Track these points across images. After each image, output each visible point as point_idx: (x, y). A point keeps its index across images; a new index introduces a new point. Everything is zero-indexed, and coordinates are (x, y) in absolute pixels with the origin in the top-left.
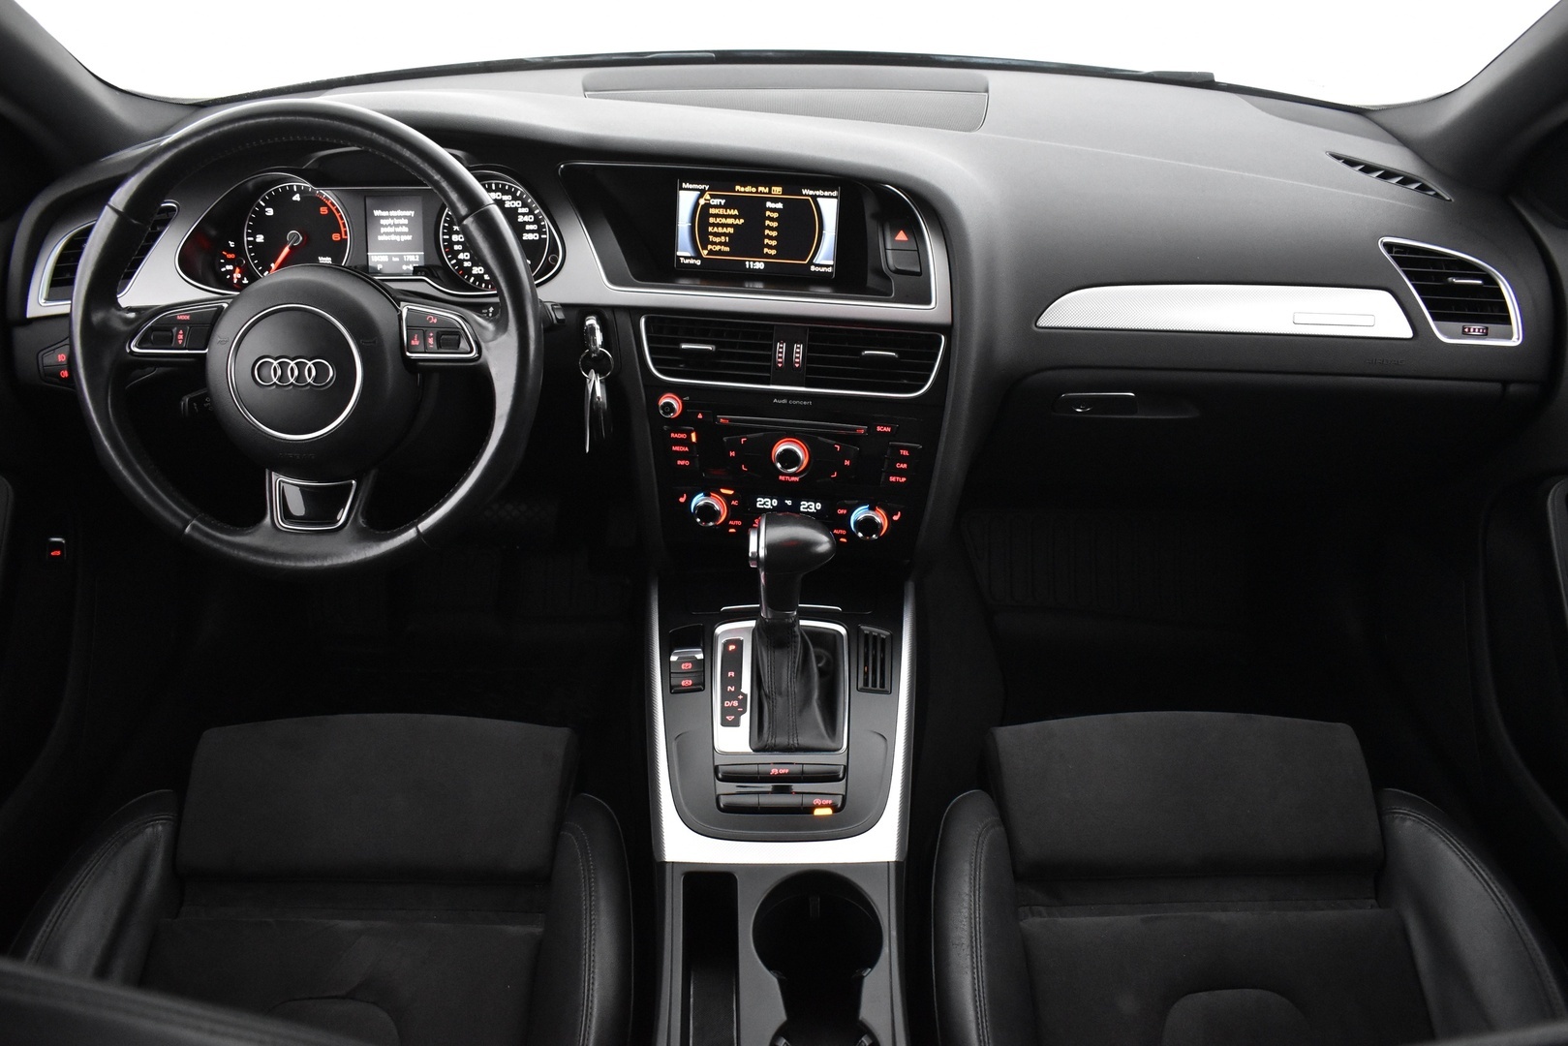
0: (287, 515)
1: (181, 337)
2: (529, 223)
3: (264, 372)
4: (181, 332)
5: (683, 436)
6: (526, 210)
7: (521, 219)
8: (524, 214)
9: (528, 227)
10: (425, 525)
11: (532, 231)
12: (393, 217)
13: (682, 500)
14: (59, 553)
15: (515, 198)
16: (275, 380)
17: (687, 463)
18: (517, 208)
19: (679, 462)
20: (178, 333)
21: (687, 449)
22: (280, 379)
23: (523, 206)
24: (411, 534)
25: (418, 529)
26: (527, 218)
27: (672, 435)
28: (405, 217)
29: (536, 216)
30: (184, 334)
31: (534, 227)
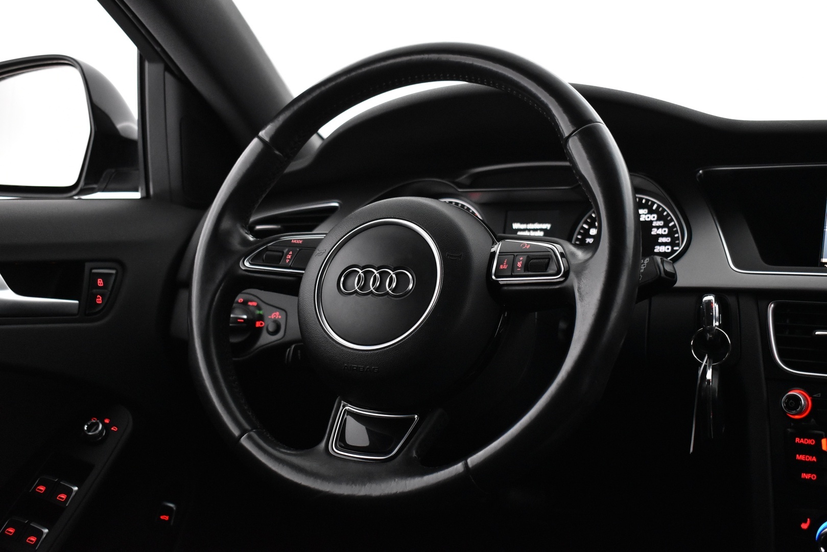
0: (342, 442)
1: (289, 257)
2: (662, 236)
3: (349, 282)
4: (291, 253)
5: (811, 442)
6: (661, 223)
7: (654, 232)
8: (658, 227)
9: (661, 240)
10: (474, 460)
11: (665, 244)
12: (529, 230)
13: (805, 526)
14: (167, 518)
15: (651, 212)
16: (356, 288)
17: (814, 477)
18: (651, 222)
19: (804, 475)
20: (288, 253)
21: (814, 459)
22: (361, 288)
23: (658, 219)
24: (459, 467)
25: (466, 464)
26: (660, 231)
27: (797, 440)
28: (541, 230)
29: (670, 229)
30: (292, 255)
31: (668, 240)
